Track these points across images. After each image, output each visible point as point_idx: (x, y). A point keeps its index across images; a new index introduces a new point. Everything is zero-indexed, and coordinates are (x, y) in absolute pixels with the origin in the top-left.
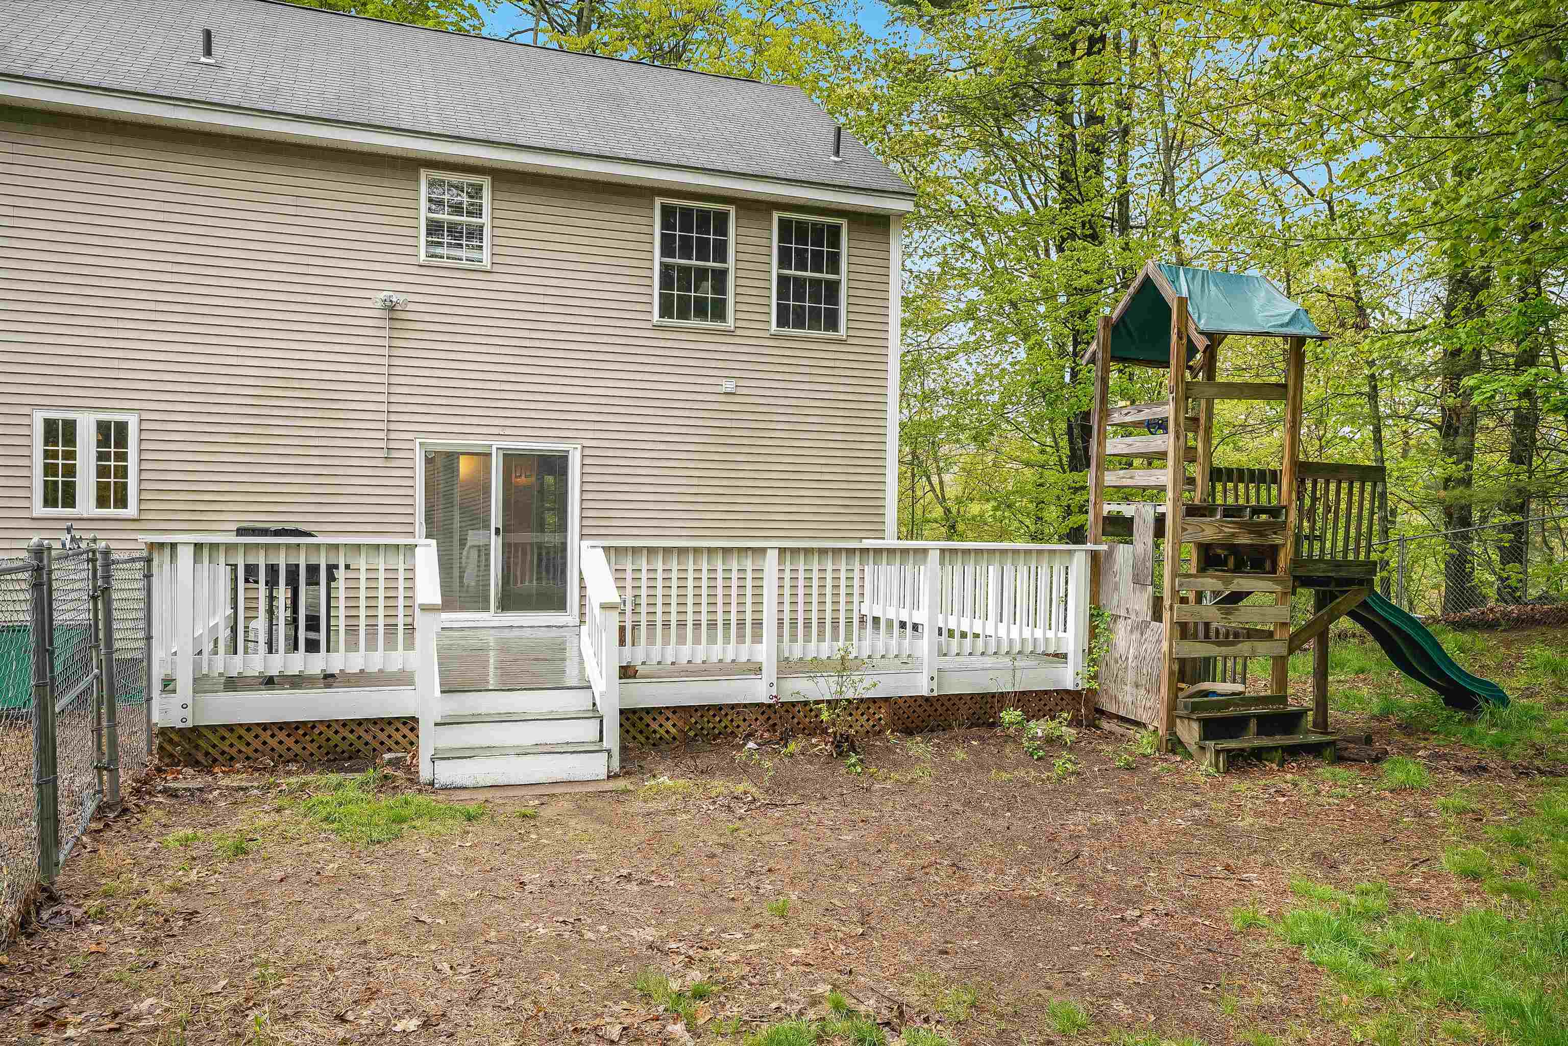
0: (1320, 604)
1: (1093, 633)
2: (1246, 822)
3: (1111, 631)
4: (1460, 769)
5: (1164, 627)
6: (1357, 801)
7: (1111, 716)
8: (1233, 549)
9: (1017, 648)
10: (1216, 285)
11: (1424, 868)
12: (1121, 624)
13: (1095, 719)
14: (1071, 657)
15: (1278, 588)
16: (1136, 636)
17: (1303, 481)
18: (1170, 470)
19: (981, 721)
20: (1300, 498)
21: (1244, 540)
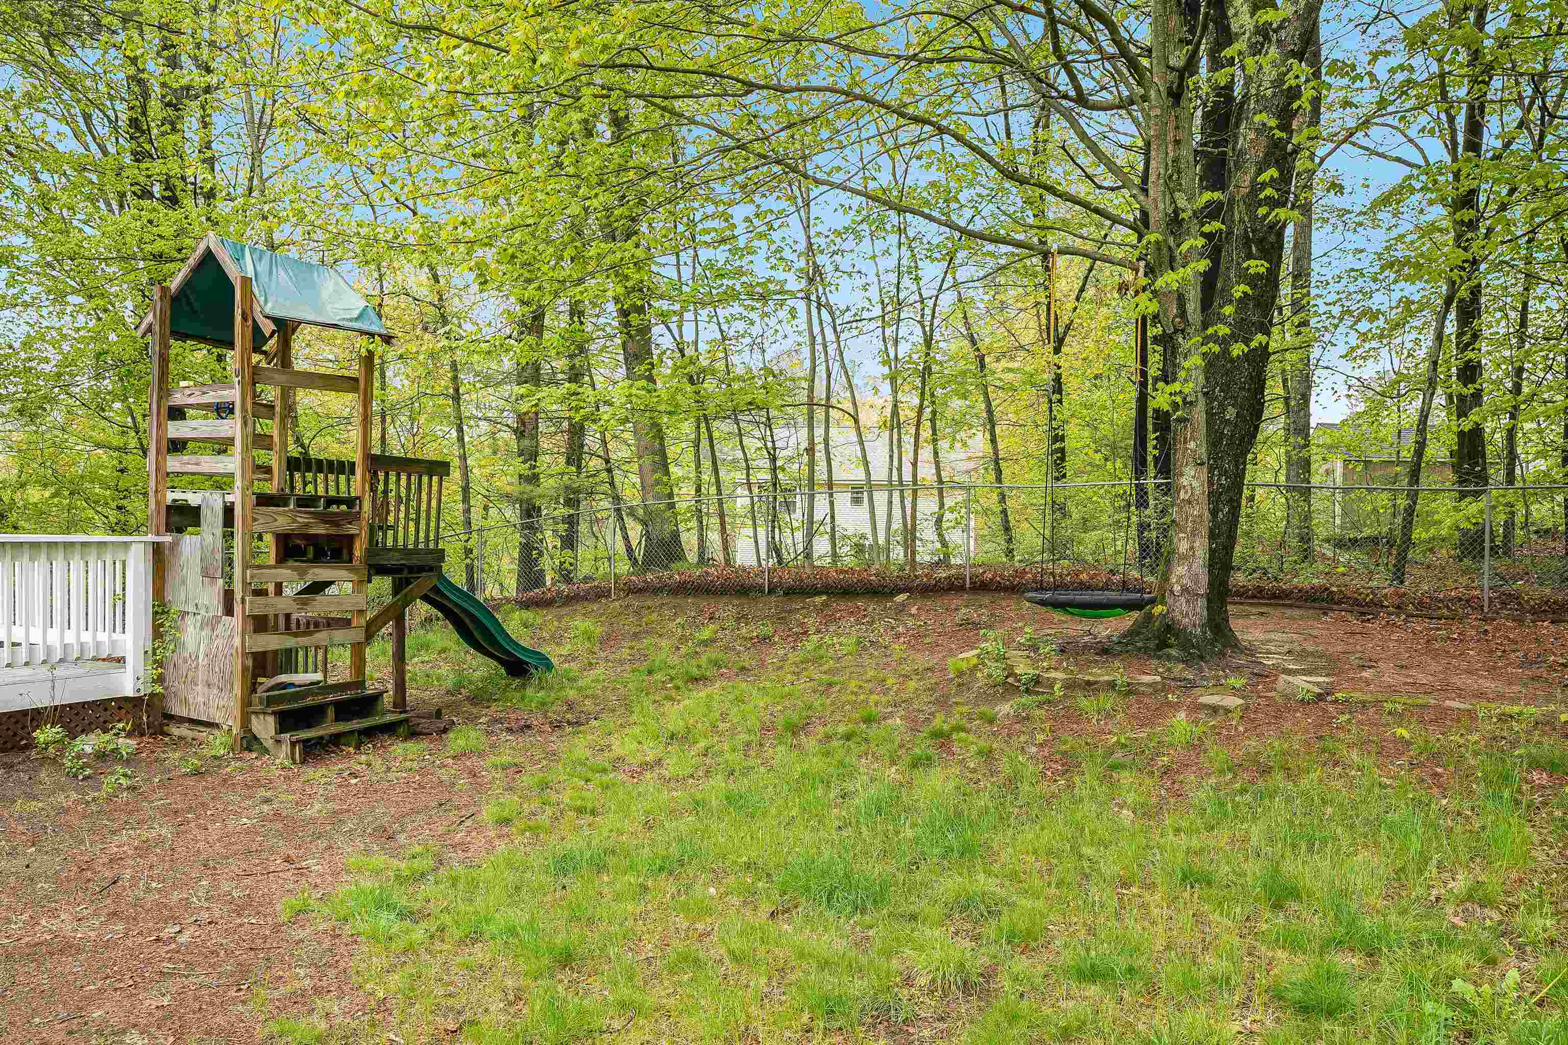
0: (396, 590)
1: (158, 633)
2: (315, 809)
3: (177, 629)
4: (510, 730)
5: (235, 622)
6: (422, 771)
7: (181, 720)
8: (312, 539)
9: (58, 655)
10: (286, 271)
11: (469, 823)
12: (189, 620)
13: (161, 725)
14: (130, 660)
15: (355, 578)
16: (206, 632)
17: (375, 473)
18: (238, 458)
19: (9, 745)
20: (373, 489)
21: (320, 530)
